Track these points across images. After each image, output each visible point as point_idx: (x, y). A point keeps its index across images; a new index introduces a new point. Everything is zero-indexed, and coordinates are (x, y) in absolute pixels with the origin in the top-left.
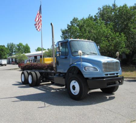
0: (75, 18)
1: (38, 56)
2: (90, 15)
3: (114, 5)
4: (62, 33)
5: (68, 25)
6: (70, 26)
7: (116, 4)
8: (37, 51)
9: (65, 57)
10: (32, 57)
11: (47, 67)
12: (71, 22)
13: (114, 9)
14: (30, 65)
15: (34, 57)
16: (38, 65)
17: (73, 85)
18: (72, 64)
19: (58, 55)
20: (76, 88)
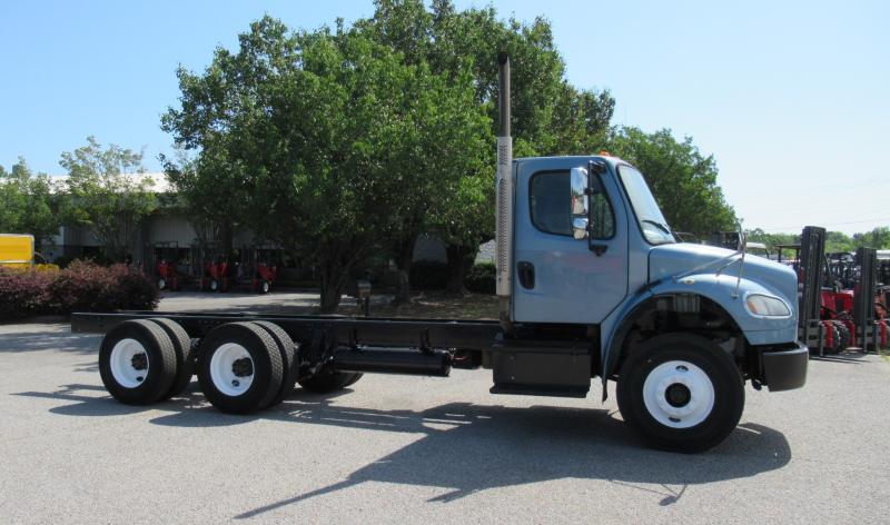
0: (267, 21)
4: (180, 93)
5: (223, 54)
6: (233, 59)
9: (595, 248)
17: (669, 382)
18: (658, 283)
19: (579, 234)
20: (692, 394)
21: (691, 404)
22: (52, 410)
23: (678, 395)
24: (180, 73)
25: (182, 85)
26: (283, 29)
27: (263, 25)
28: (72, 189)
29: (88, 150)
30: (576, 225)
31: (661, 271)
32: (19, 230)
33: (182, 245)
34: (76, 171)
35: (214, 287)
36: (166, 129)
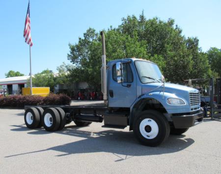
0: (90, 29)
1: (14, 84)
2: (111, 27)
3: (142, 17)
4: (70, 50)
5: (80, 39)
6: (83, 40)
7: (144, 15)
8: (8, 77)
9: (128, 85)
10: (3, 86)
11: (42, 102)
12: (84, 34)
13: (141, 22)
14: (12, 99)
15: (6, 86)
16: (28, 98)
17: (146, 125)
18: (144, 95)
19: (119, 81)
20: (152, 129)
21: (152, 132)
22: (11, 130)
23: (148, 129)
24: (69, 45)
25: (70, 48)
26: (94, 31)
27: (89, 30)
28: (59, 75)
29: (63, 66)
30: (118, 79)
31: (145, 91)
32: (47, 86)
33: (84, 88)
34: (60, 71)
35: (91, 99)
36: (68, 59)
